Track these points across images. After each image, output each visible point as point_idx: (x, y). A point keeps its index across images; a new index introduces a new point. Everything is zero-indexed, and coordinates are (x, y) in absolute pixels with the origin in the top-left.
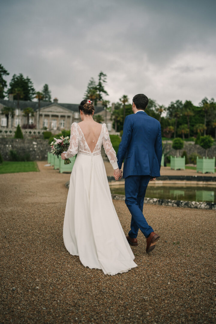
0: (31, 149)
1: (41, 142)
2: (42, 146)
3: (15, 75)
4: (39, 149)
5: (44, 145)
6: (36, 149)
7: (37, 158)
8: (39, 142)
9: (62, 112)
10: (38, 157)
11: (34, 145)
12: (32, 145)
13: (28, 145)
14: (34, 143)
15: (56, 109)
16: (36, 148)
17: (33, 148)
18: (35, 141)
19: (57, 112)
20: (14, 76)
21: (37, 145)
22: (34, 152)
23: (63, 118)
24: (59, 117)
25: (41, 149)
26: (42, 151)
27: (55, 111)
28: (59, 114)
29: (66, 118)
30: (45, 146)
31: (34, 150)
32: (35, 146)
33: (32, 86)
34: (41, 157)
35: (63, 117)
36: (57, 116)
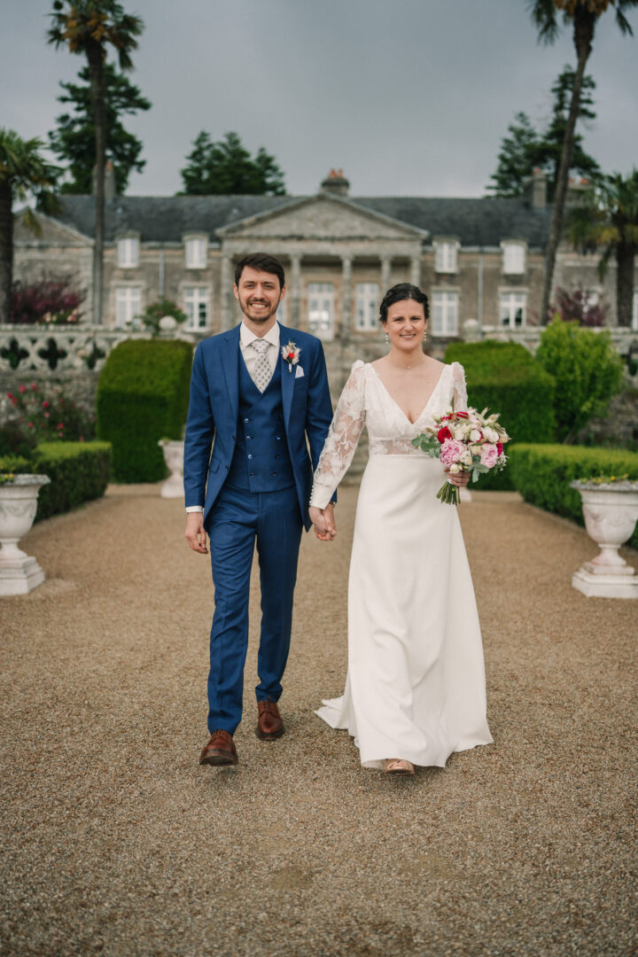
3: (203, 137)
9: (362, 238)
15: (326, 225)
19: (332, 239)
20: (198, 142)
23: (371, 274)
24: (347, 264)
27: (322, 233)
28: (346, 251)
29: (386, 268)
33: (281, 185)
35: (366, 264)
36: (333, 264)
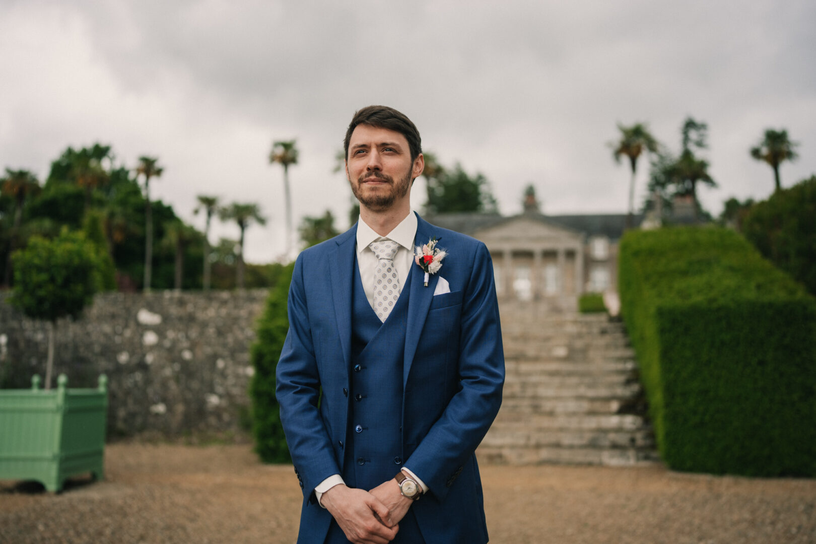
0: (123, 358)
1: (190, 308)
2: (194, 333)
4: (172, 354)
5: (204, 325)
6: (150, 359)
7: (157, 415)
8: (174, 311)
10: (160, 408)
11: (144, 328)
12: (128, 333)
13: (107, 328)
14: (146, 317)
16: (152, 348)
17: (137, 348)
18: (151, 309)
21: (159, 330)
22: (138, 376)
25: (187, 355)
26: (187, 371)
30: (211, 331)
31: (143, 366)
32: (150, 338)
34: (180, 408)
